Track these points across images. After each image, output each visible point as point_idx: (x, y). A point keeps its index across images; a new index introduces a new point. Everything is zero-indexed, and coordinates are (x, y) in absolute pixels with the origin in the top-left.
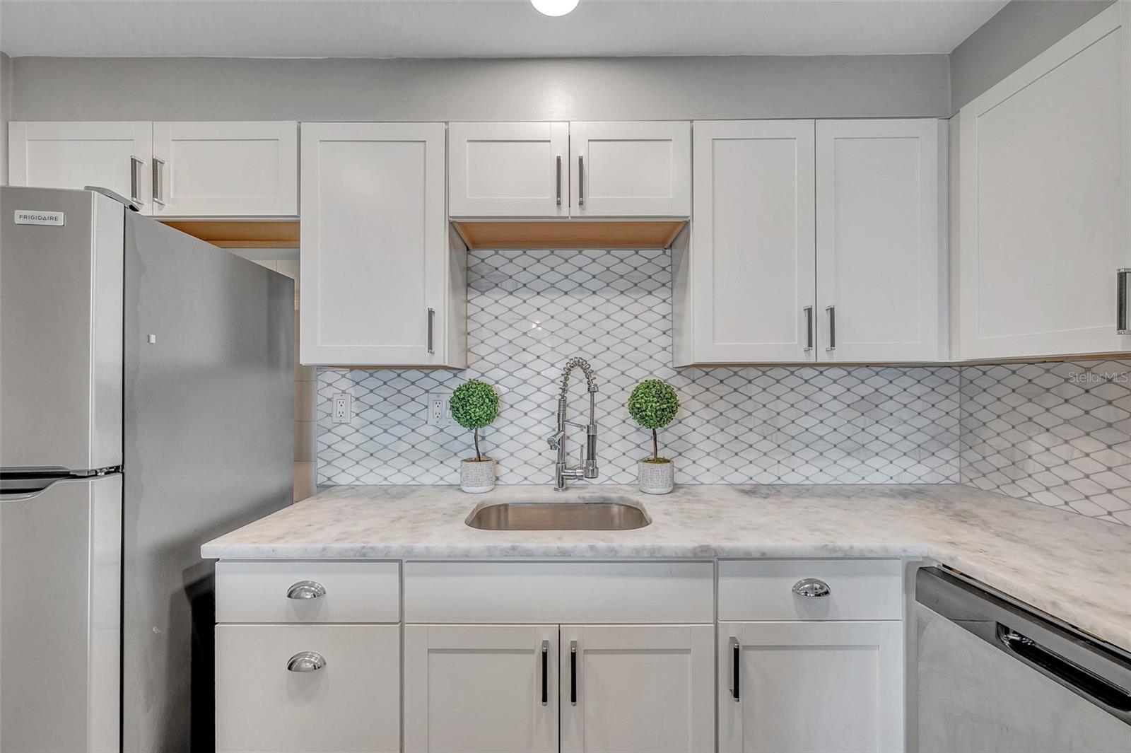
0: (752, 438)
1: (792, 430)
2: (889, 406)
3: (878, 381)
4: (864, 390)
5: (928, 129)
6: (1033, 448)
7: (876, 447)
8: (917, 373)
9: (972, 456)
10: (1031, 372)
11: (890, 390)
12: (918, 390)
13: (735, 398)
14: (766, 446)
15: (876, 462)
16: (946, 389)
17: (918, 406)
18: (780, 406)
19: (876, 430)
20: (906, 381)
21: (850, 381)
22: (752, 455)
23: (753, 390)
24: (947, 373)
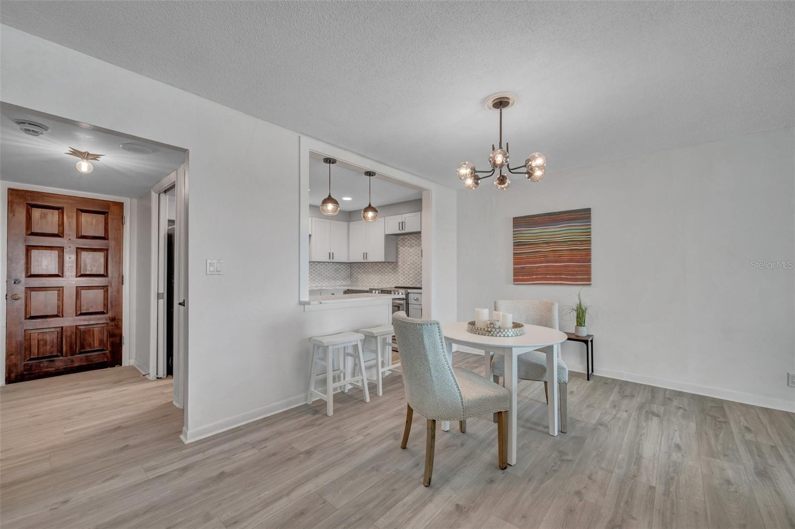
0: (316, 277)
1: (324, 275)
2: (340, 270)
3: (338, 266)
4: (336, 267)
5: (346, 223)
6: (359, 277)
7: (337, 278)
8: (344, 264)
9: (352, 279)
10: (359, 264)
11: (340, 267)
12: (344, 267)
13: (314, 268)
14: (319, 278)
15: (338, 281)
16: (348, 267)
17: (344, 270)
18: (322, 270)
19: (337, 275)
20: (342, 266)
21: (333, 266)
22: (317, 280)
23: (317, 267)
24: (348, 264)
